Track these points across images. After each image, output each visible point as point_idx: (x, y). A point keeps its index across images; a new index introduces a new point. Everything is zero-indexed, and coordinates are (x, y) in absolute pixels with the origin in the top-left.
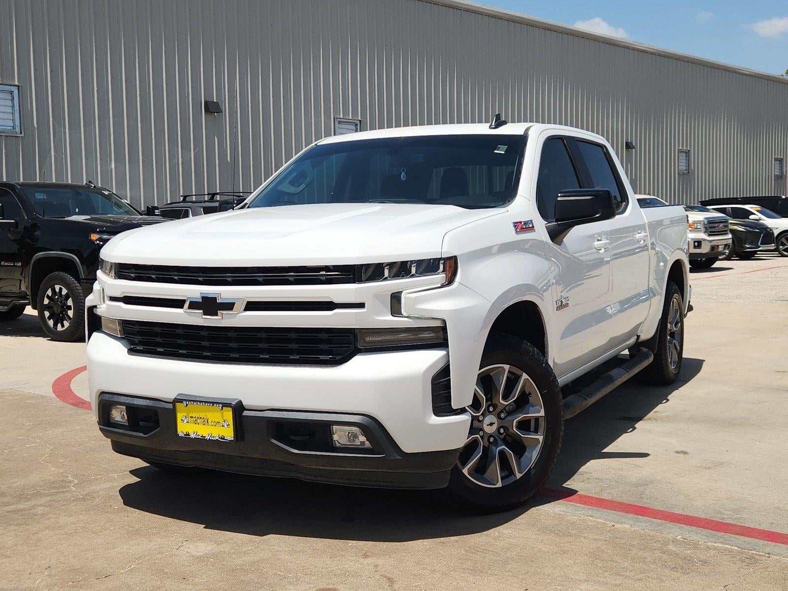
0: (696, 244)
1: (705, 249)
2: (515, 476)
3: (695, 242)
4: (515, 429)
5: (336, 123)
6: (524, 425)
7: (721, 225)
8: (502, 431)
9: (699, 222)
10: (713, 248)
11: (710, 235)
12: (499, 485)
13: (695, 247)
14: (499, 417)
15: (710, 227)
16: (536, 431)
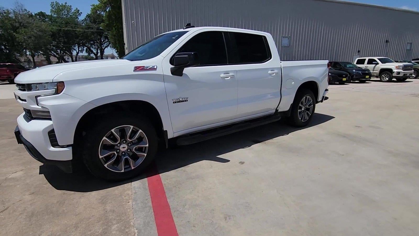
0: (398, 73)
1: (401, 75)
2: (131, 168)
3: (397, 73)
4: (134, 150)
5: (282, 38)
6: (140, 150)
7: (410, 67)
8: (129, 150)
9: (401, 66)
10: (404, 75)
11: (404, 70)
12: (123, 171)
13: (397, 74)
14: (128, 145)
15: (405, 68)
16: (144, 152)
